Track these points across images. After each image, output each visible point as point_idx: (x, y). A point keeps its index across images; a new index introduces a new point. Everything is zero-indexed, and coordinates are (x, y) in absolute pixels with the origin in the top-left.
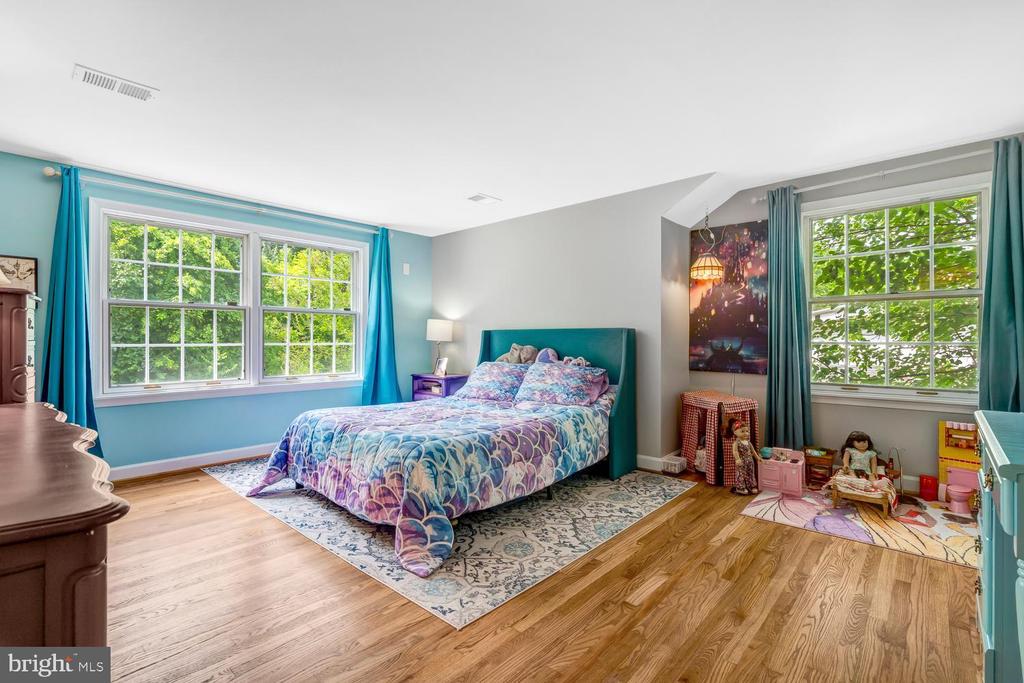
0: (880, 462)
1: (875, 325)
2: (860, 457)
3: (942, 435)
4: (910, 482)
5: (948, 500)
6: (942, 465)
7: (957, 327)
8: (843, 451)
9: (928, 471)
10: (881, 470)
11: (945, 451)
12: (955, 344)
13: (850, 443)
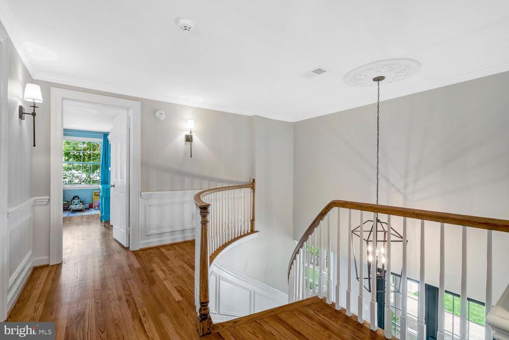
0: (81, 202)
1: (77, 169)
2: (76, 201)
3: (94, 193)
4: (87, 206)
5: (95, 207)
6: (94, 200)
7: (96, 170)
8: (72, 201)
9: (90, 202)
10: (81, 204)
11: (94, 197)
12: (95, 174)
13: (74, 198)
